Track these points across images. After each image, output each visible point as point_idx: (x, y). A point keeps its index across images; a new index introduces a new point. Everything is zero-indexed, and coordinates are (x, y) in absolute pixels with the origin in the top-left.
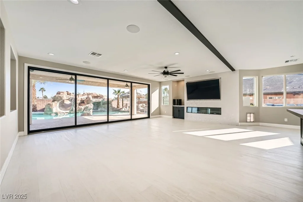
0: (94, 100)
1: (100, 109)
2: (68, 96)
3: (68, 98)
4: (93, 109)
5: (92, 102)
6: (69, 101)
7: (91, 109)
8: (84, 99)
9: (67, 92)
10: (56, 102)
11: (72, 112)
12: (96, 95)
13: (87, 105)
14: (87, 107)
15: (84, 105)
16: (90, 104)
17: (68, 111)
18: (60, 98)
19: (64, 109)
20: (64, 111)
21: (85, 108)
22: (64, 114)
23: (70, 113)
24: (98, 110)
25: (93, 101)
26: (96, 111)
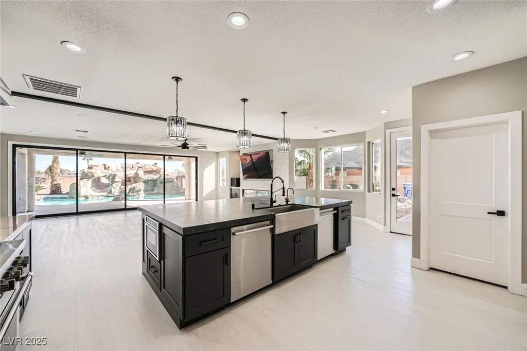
0: (145, 177)
1: (157, 190)
2: (105, 171)
3: (104, 174)
4: (145, 191)
5: (141, 180)
6: (106, 178)
7: (140, 190)
8: (131, 175)
9: (104, 164)
10: (84, 180)
11: (110, 195)
12: (150, 170)
13: (134, 185)
14: (134, 188)
15: (130, 184)
16: (138, 183)
17: (105, 194)
18: (91, 175)
19: (98, 191)
20: (98, 194)
21: (131, 188)
22: (98, 198)
23: (108, 196)
24: (154, 192)
25: (143, 178)
26: (151, 194)
